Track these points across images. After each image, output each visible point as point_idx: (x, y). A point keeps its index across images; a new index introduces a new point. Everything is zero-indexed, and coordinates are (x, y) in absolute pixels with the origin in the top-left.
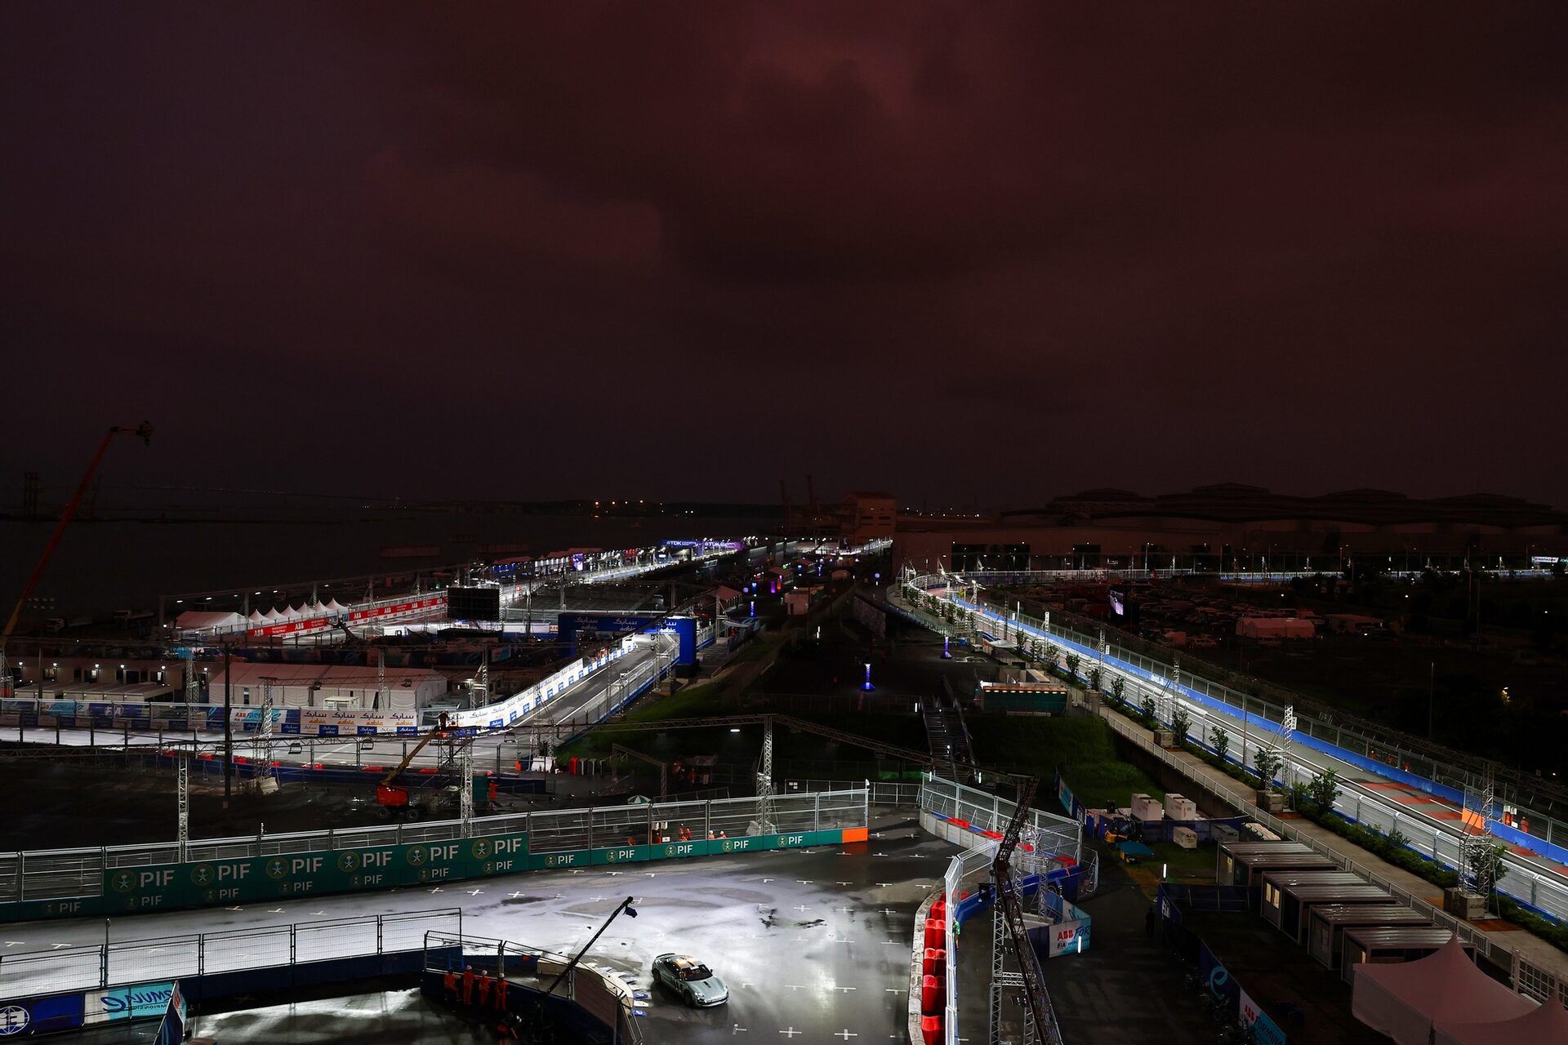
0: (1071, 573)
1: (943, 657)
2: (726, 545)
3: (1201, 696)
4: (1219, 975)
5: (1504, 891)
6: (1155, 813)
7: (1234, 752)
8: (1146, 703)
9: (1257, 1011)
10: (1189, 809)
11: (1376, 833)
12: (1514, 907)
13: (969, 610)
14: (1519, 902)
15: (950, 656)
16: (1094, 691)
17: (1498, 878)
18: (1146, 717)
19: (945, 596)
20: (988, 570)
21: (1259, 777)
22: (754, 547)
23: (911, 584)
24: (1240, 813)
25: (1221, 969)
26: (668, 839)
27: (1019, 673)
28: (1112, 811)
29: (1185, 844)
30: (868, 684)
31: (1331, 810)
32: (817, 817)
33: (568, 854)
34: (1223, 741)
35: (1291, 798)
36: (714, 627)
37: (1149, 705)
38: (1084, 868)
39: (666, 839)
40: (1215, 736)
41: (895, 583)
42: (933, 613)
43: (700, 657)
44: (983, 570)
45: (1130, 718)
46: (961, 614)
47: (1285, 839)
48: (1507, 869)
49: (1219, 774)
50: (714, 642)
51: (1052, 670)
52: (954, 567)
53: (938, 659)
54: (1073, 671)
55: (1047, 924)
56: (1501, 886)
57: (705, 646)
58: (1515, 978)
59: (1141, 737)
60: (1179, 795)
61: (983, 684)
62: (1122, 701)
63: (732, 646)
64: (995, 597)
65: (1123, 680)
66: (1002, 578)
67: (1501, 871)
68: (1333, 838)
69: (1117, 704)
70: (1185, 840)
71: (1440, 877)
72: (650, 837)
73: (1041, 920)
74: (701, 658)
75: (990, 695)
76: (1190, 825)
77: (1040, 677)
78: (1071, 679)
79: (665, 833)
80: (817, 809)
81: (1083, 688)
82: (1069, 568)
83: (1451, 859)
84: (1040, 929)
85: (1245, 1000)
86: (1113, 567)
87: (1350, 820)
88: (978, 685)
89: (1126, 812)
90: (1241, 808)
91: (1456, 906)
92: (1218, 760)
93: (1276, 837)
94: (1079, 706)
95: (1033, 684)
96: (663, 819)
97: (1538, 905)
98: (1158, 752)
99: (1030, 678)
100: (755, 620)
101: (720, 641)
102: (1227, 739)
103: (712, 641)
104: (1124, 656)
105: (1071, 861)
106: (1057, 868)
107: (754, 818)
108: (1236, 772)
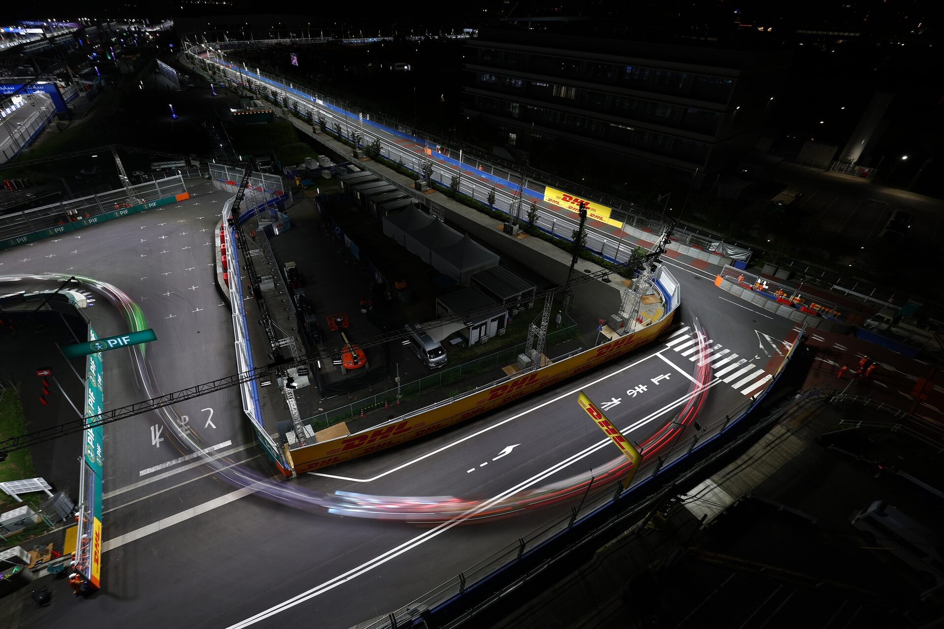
0: (274, 41)
1: (213, 95)
2: (68, 25)
3: (333, 107)
4: (338, 230)
5: (433, 178)
6: (315, 165)
7: (344, 132)
8: (307, 114)
9: (350, 241)
10: (328, 161)
11: (395, 162)
12: (435, 184)
13: (222, 67)
14: (437, 182)
15: (216, 94)
16: (286, 109)
17: (431, 175)
18: (308, 119)
19: (209, 58)
20: (232, 41)
21: (353, 143)
22: (89, 26)
23: (189, 52)
24: (347, 161)
25: (337, 228)
26: (81, 218)
27: (250, 103)
28: (298, 166)
29: (327, 177)
30: (174, 115)
31: (380, 155)
32: (160, 193)
33: (22, 237)
34: (339, 129)
35: (365, 151)
36: (74, 86)
37: (310, 114)
38: (286, 195)
39: (80, 218)
40: (336, 127)
41: (180, 51)
42: (205, 69)
43: (70, 106)
44: (229, 41)
45: (303, 120)
46: (219, 69)
47: (363, 170)
48: (434, 171)
49: (340, 144)
50: (78, 95)
51: (266, 98)
52: (212, 39)
53: (210, 96)
54: (276, 98)
55: (271, 223)
56: (432, 177)
57: (72, 99)
58: (431, 211)
59: (307, 129)
60: (323, 156)
61: (233, 110)
62: (299, 113)
63: (90, 97)
64: (236, 57)
65: (297, 103)
66: (239, 45)
67: (432, 172)
68: (381, 166)
69: (297, 114)
70: (326, 175)
71: (413, 176)
72: (69, 219)
73: (270, 221)
74: (72, 107)
75: (236, 116)
76: (329, 168)
77: (259, 104)
78: (276, 103)
79: (78, 215)
80: (158, 189)
81: (281, 107)
82: (272, 38)
83: (417, 169)
84: (268, 226)
85: (346, 238)
86: (294, 37)
87: (386, 158)
88: (230, 111)
89: (304, 165)
90: (347, 158)
91: (418, 187)
92: (339, 138)
93: (359, 170)
94: (280, 117)
95: (257, 108)
96: (74, 208)
97: (442, 182)
98: (314, 136)
99: (256, 105)
100: (101, 79)
101: (81, 94)
102: (341, 128)
103: (76, 95)
104: (299, 89)
105: (280, 193)
106: (275, 197)
107: (127, 198)
108: (346, 142)
